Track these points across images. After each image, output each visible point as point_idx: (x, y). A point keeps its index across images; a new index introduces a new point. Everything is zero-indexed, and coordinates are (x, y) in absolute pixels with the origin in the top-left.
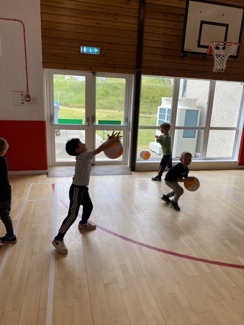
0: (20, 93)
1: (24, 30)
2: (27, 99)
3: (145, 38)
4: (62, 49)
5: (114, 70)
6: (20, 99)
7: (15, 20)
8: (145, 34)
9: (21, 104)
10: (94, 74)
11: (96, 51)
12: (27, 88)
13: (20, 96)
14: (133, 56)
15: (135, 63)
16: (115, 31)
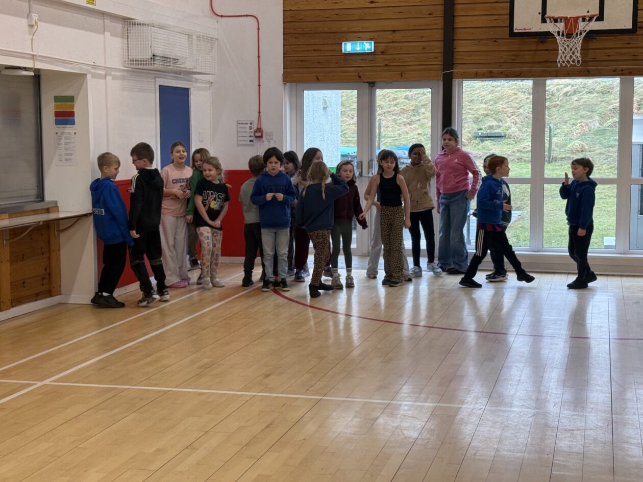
0: (249, 125)
1: (258, 29)
2: (257, 134)
3: (458, 13)
4: (315, 50)
5: (402, 76)
6: (248, 135)
7: (247, 16)
8: (458, 7)
9: (249, 143)
10: (372, 85)
11: (367, 46)
12: (259, 116)
13: (248, 130)
14: (438, 47)
15: (440, 61)
16: (401, 9)
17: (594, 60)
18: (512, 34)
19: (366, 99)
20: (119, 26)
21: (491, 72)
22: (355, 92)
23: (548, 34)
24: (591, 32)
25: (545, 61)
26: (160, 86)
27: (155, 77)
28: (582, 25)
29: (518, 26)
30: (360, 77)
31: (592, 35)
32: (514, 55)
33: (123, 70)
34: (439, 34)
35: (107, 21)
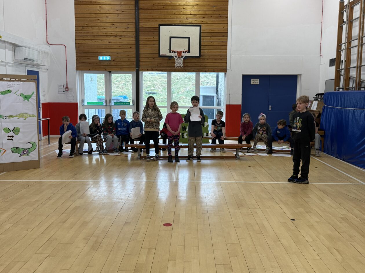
0: (63, 86)
1: (66, 50)
2: (66, 89)
3: (140, 48)
5: (121, 69)
6: (62, 89)
7: (61, 45)
8: (140, 46)
9: (63, 92)
10: (110, 72)
11: (108, 58)
12: (67, 82)
13: (62, 88)
14: (134, 59)
15: (134, 65)
16: (120, 45)
17: (187, 66)
18: (160, 56)
19: (108, 77)
20: (11, 47)
21: (153, 69)
22: (104, 74)
23: (172, 57)
24: (186, 57)
25: (171, 66)
26: (27, 70)
27: (25, 67)
28: (183, 54)
29: (162, 53)
30: (105, 69)
31: (186, 58)
32: (160, 63)
33: (13, 64)
34: (134, 55)
35: (6, 45)
